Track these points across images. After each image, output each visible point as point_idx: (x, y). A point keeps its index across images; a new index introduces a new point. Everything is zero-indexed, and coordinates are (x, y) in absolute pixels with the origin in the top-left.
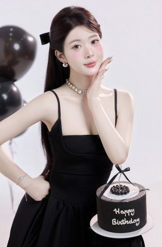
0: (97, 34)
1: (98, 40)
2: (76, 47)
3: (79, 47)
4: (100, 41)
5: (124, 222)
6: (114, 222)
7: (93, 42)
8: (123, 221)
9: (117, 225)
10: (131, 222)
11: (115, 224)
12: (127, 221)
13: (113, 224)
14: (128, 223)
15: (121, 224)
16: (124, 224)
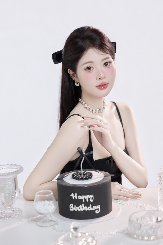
0: (109, 56)
1: (110, 62)
2: (89, 68)
3: (92, 68)
4: (113, 63)
5: (82, 208)
6: (72, 208)
7: (106, 64)
8: (81, 206)
9: (74, 210)
10: (90, 208)
11: (73, 210)
12: (86, 207)
13: (71, 210)
14: (86, 210)
15: (79, 210)
16: (82, 210)
